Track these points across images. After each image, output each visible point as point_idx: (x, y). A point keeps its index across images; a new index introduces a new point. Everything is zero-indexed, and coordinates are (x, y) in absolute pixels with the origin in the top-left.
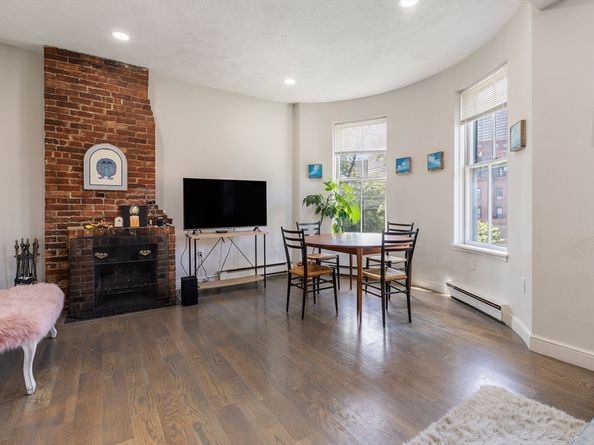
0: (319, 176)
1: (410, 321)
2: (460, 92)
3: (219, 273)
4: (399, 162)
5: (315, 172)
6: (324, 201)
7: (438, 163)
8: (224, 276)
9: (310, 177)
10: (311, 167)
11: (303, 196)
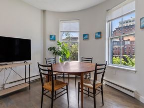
0: (54, 39)
1: (103, 105)
2: (108, 11)
3: (4, 85)
4: (84, 35)
5: (52, 38)
6: (56, 50)
7: (99, 36)
8: (6, 87)
9: (51, 40)
10: (51, 36)
11: (48, 47)
